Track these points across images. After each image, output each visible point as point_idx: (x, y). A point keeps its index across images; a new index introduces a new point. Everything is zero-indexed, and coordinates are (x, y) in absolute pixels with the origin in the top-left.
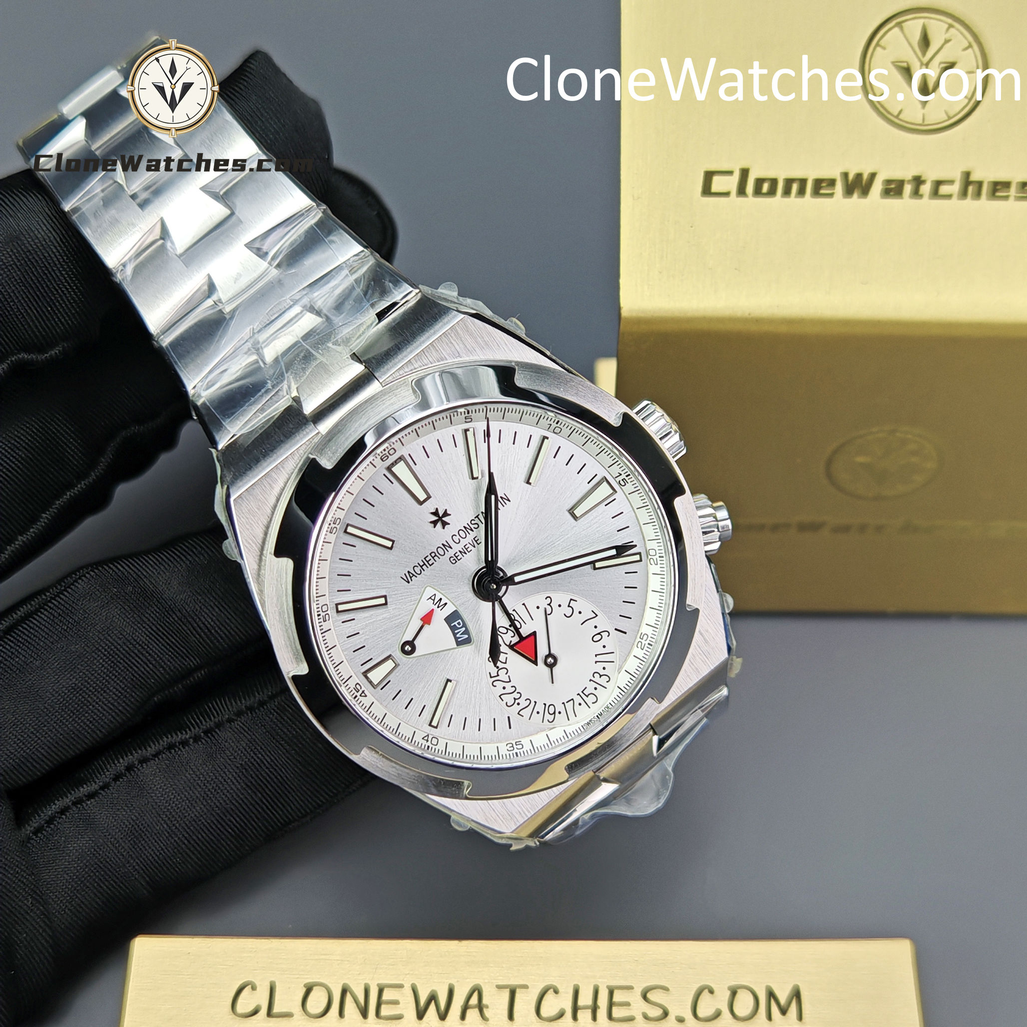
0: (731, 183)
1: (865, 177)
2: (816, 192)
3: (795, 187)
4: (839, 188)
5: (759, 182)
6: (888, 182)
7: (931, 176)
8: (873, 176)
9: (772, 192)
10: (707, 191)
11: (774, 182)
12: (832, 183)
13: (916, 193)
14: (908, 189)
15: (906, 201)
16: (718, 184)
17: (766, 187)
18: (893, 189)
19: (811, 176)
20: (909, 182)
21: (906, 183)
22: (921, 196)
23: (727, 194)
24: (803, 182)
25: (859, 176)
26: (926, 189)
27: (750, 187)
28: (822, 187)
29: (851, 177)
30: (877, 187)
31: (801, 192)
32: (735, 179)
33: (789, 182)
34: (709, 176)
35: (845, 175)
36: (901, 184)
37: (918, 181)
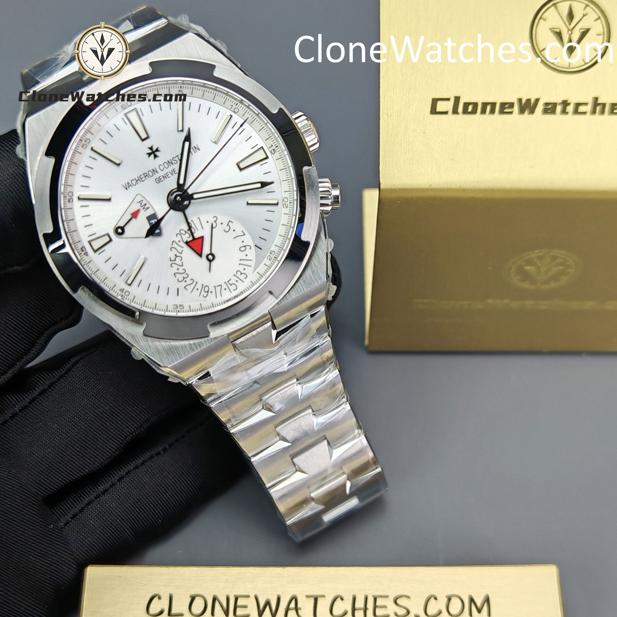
0: (448, 106)
1: (533, 101)
2: (502, 112)
3: (489, 108)
4: (516, 108)
5: (466, 105)
6: (547, 104)
7: (573, 100)
8: (537, 100)
9: (474, 112)
10: (434, 111)
11: (475, 105)
12: (511, 105)
13: (564, 112)
14: (559, 108)
15: (558, 117)
16: (441, 106)
17: (470, 108)
18: (550, 109)
19: (499, 100)
20: (560, 104)
21: (558, 104)
22: (567, 113)
23: (446, 113)
24: (493, 105)
25: (529, 100)
26: (570, 109)
27: (460, 109)
28: (505, 107)
29: (524, 101)
30: (540, 107)
31: (492, 112)
32: (451, 103)
33: (485, 105)
34: (435, 101)
35: (520, 100)
36: (555, 105)
37: (565, 104)
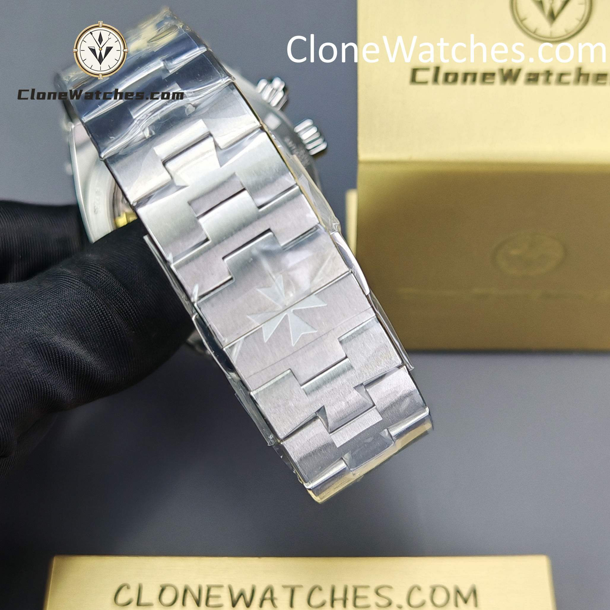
0: (428, 76)
1: (514, 71)
2: (483, 81)
3: (469, 78)
4: (498, 78)
5: (447, 75)
6: (530, 74)
7: (556, 70)
8: (519, 70)
9: (455, 81)
10: (413, 80)
11: (456, 75)
12: (493, 74)
13: (547, 81)
14: (541, 78)
15: (540, 87)
16: (421, 76)
17: (451, 78)
18: (533, 78)
19: (480, 69)
20: (542, 74)
21: (540, 75)
22: (550, 83)
23: (425, 83)
24: (475, 75)
25: (511, 71)
26: (553, 78)
27: (441, 78)
28: (487, 77)
29: (505, 71)
30: (522, 77)
31: (474, 81)
32: (431, 73)
33: (466, 75)
34: (414, 71)
35: (502, 70)
36: (537, 75)
37: (548, 73)
